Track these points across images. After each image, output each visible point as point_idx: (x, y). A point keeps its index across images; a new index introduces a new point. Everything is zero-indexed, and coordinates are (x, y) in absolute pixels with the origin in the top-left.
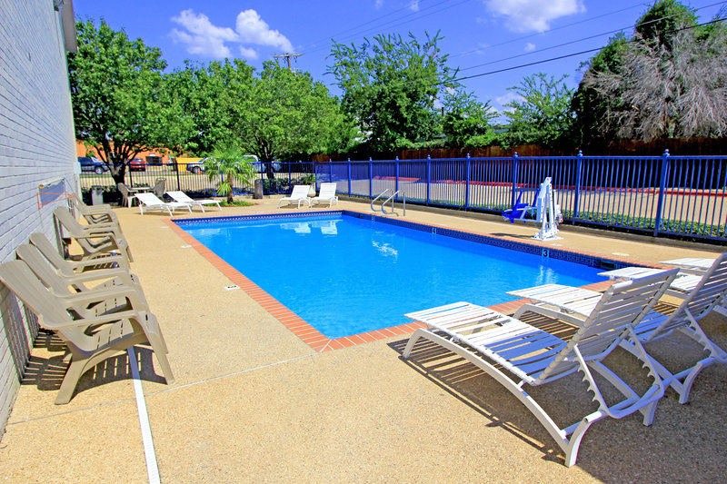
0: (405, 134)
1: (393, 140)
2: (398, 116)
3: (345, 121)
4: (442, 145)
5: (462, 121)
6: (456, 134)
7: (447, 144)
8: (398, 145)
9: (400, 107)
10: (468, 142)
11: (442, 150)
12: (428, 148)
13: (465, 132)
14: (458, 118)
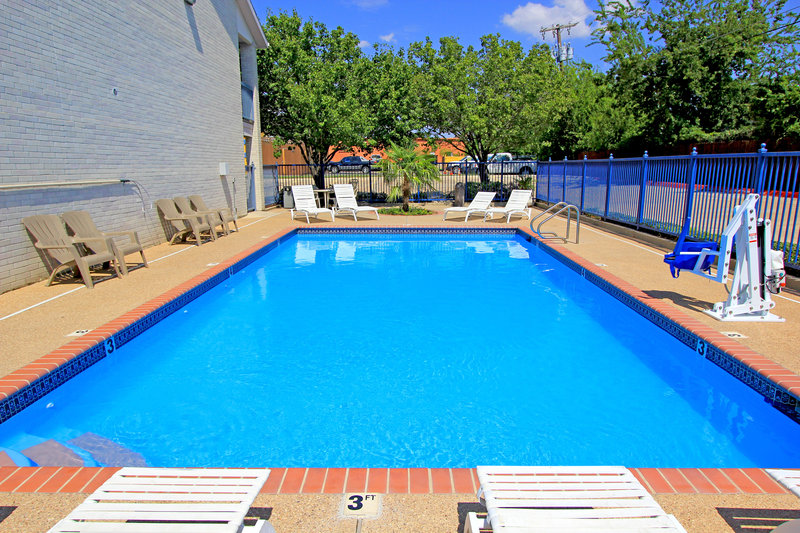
0: (698, 120)
1: (678, 128)
2: (687, 94)
3: (614, 106)
4: (749, 135)
5: (782, 96)
6: (771, 116)
7: (756, 133)
8: (683, 137)
9: (690, 80)
10: (792, 128)
11: (747, 142)
12: (727, 140)
13: (787, 112)
14: (777, 89)
